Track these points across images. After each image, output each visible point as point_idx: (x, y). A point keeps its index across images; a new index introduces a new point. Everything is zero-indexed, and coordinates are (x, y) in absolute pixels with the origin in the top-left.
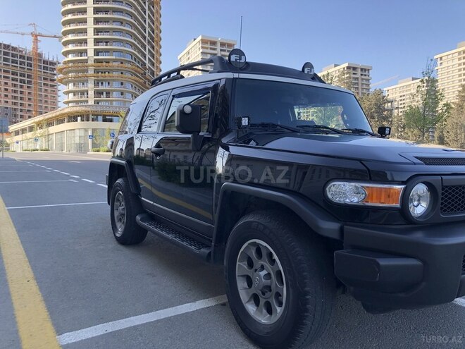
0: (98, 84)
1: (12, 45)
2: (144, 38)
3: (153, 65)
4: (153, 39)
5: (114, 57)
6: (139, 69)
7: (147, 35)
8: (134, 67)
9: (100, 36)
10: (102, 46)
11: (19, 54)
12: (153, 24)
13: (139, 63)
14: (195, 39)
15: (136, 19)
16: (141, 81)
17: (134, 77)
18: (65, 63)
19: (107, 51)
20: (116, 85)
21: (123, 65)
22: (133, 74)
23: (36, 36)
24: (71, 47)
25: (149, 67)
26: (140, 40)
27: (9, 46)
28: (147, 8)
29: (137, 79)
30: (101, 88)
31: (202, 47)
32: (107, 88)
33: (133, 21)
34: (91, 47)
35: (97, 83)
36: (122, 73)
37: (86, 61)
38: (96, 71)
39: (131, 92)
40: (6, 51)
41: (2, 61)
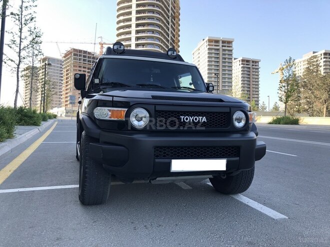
1: (88, 51)
2: (168, 41)
4: (173, 41)
7: (170, 39)
9: (139, 42)
11: (92, 56)
12: (174, 31)
14: (204, 40)
15: (163, 29)
23: (102, 44)
26: (165, 43)
27: (86, 52)
28: (170, 21)
31: (209, 45)
33: (160, 30)
40: (85, 55)
41: (82, 61)
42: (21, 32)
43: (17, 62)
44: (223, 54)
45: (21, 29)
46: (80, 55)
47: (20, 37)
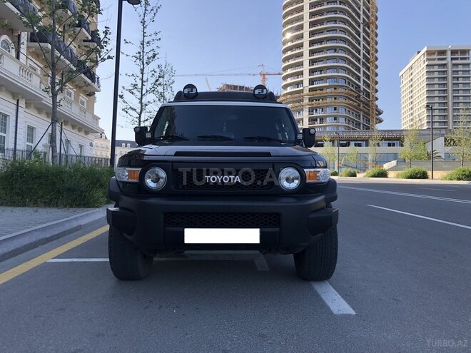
0: (313, 111)
1: (245, 86)
2: (359, 60)
3: (368, 86)
4: (367, 60)
5: (327, 84)
6: (352, 93)
7: (361, 57)
8: (347, 91)
9: (315, 66)
10: (317, 75)
12: (369, 45)
13: (353, 86)
14: (419, 52)
15: (350, 43)
16: (355, 104)
17: (347, 101)
18: (284, 95)
19: (321, 79)
20: (329, 111)
21: (337, 91)
22: (346, 98)
23: (264, 75)
24: (289, 81)
25: (364, 89)
26: (353, 63)
27: (243, 87)
28: (361, 31)
29: (351, 102)
30: (315, 115)
31: (428, 60)
32: (321, 115)
33: (346, 46)
34: (306, 78)
35: (311, 111)
36: (335, 99)
37: (302, 91)
38: (311, 100)
39: (343, 116)
42: (142, 73)
43: (139, 111)
44: (454, 71)
45: (142, 71)
47: (142, 80)
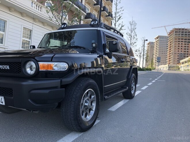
11: (188, 31)
27: (184, 29)
40: (183, 31)
41: (181, 35)
46: (179, 32)
